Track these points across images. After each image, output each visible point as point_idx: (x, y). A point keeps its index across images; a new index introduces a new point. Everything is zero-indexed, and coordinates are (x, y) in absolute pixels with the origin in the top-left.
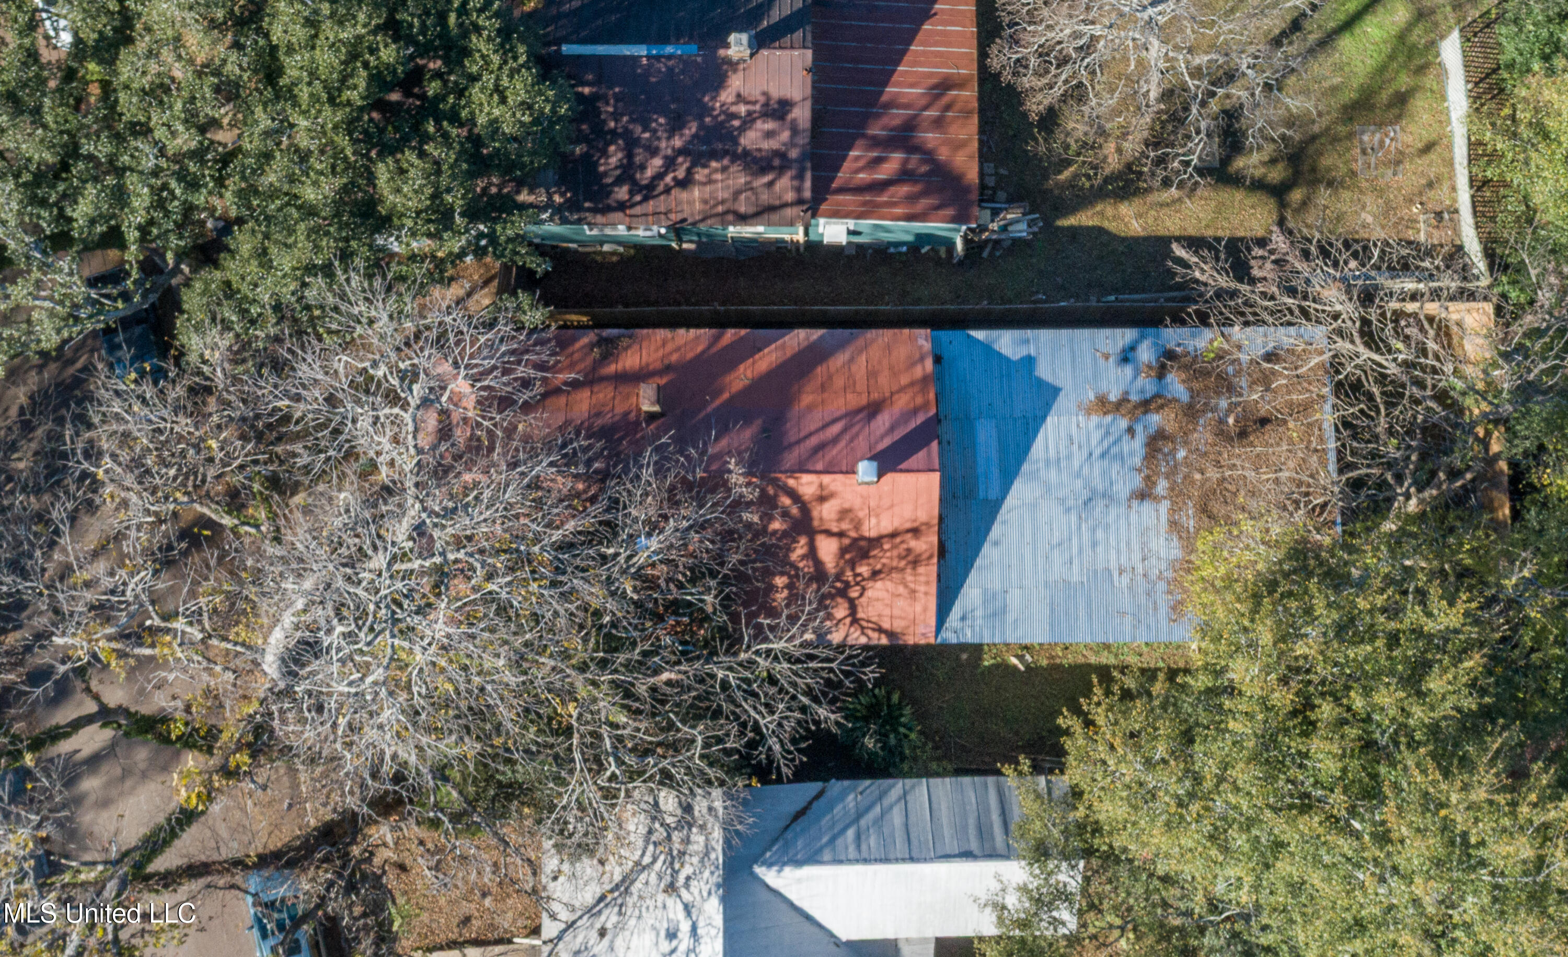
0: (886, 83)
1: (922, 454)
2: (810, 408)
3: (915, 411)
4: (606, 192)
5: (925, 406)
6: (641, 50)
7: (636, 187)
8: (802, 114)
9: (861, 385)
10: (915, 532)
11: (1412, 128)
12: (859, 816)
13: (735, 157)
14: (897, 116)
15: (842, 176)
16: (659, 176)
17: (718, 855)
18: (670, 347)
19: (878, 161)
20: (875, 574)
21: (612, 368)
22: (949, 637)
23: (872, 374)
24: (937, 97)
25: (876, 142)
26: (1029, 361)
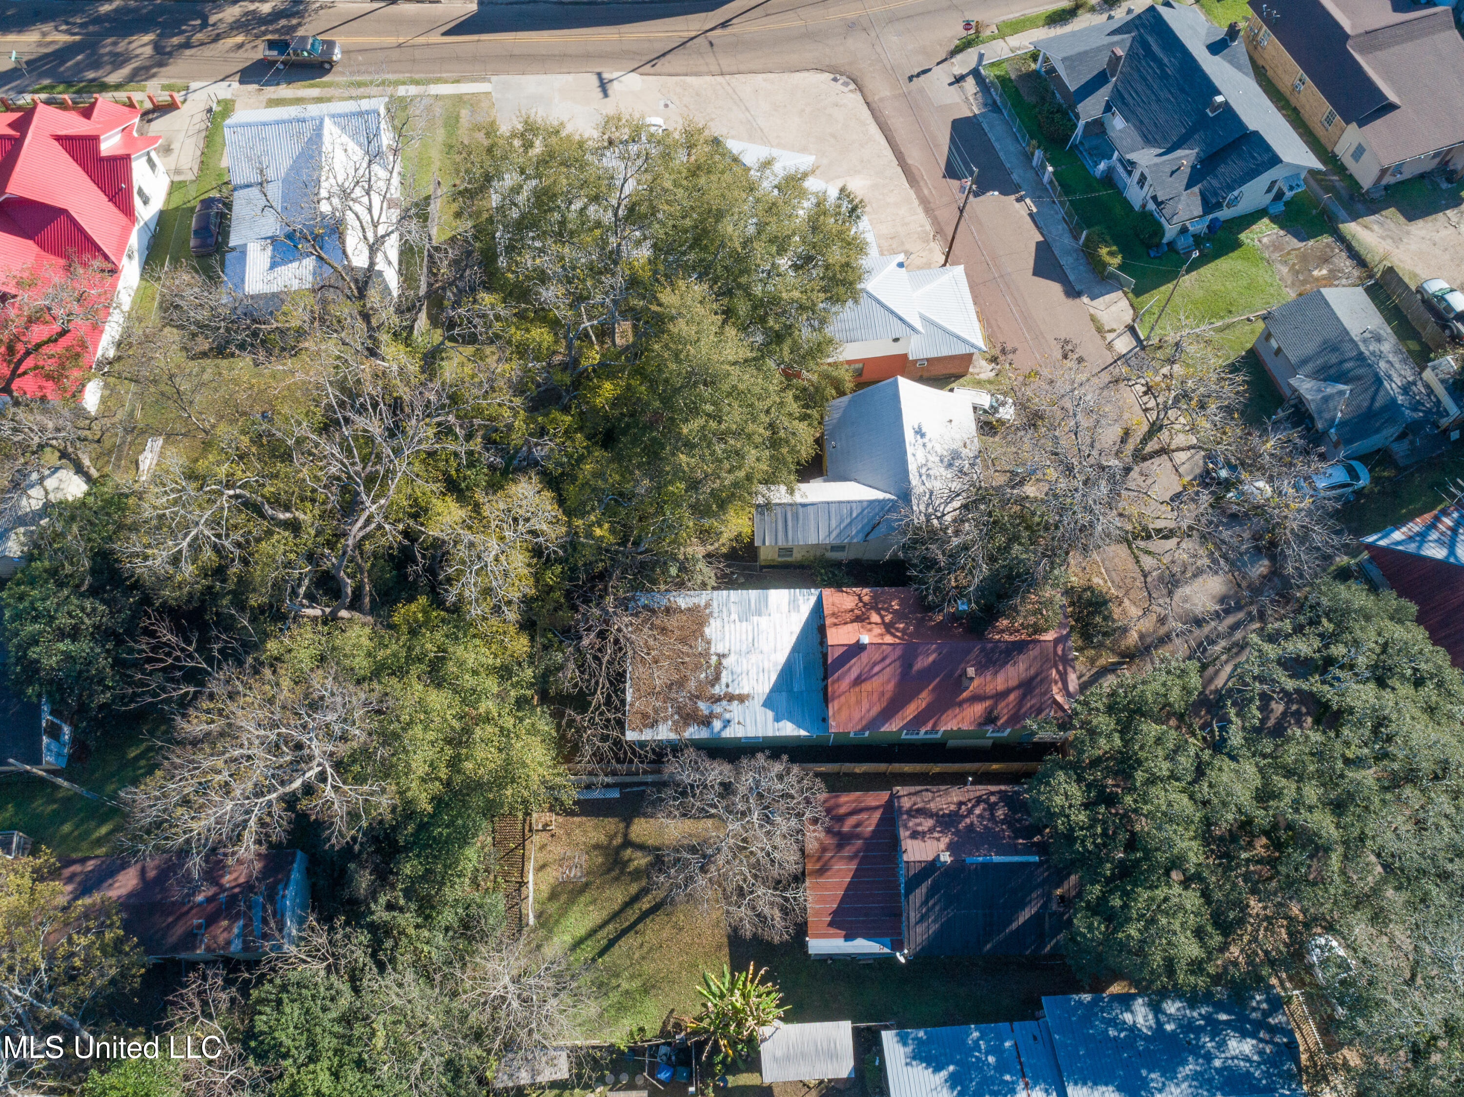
0: (857, 870)
1: (836, 655)
2: (889, 681)
3: (838, 679)
4: (1001, 799)
5: (833, 682)
6: (996, 859)
7: (987, 801)
8: (904, 834)
9: (864, 694)
10: (835, 625)
11: (552, 881)
12: (850, 524)
13: (937, 815)
14: (847, 851)
15: (877, 815)
16: (974, 806)
17: (914, 501)
18: (959, 717)
19: (857, 825)
20: (852, 610)
21: (988, 703)
22: (815, 592)
23: (859, 702)
24: (825, 864)
25: (858, 836)
26: (777, 719)
